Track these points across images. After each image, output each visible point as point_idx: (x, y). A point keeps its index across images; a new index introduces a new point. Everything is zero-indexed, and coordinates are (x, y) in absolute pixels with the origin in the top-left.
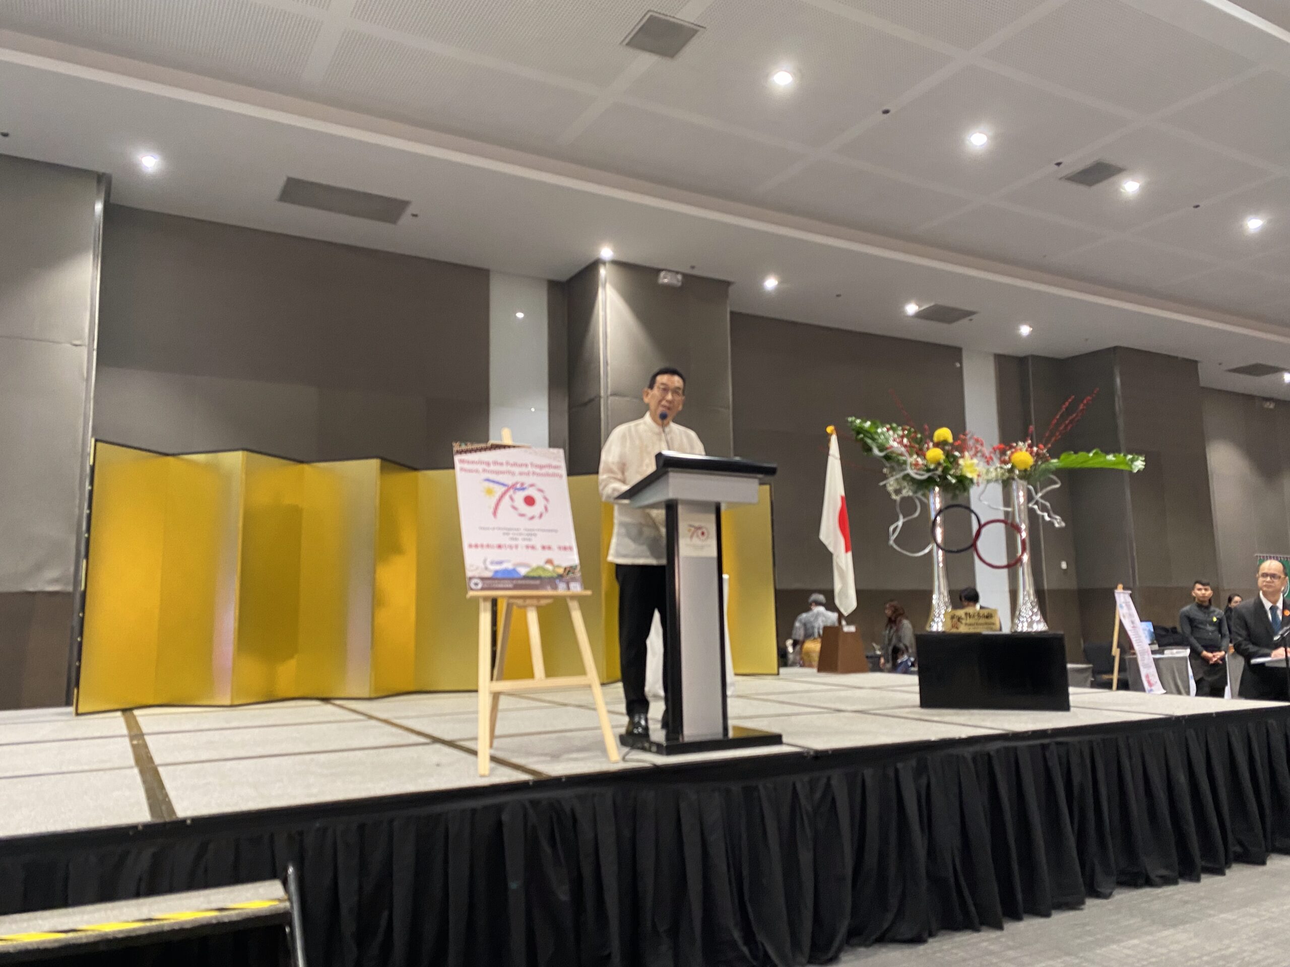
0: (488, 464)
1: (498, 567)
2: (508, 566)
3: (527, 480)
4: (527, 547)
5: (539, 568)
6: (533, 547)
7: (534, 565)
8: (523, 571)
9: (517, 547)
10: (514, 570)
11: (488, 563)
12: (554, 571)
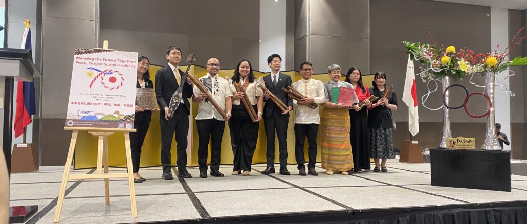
0: (93, 60)
1: (86, 115)
2: (92, 114)
3: (113, 69)
4: (105, 104)
5: (109, 115)
6: (109, 105)
7: (107, 114)
8: (99, 117)
9: (99, 104)
10: (95, 116)
11: (79, 112)
12: (118, 117)
